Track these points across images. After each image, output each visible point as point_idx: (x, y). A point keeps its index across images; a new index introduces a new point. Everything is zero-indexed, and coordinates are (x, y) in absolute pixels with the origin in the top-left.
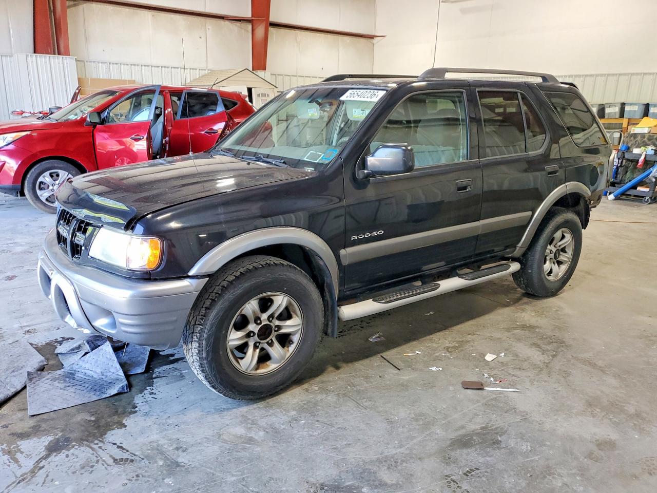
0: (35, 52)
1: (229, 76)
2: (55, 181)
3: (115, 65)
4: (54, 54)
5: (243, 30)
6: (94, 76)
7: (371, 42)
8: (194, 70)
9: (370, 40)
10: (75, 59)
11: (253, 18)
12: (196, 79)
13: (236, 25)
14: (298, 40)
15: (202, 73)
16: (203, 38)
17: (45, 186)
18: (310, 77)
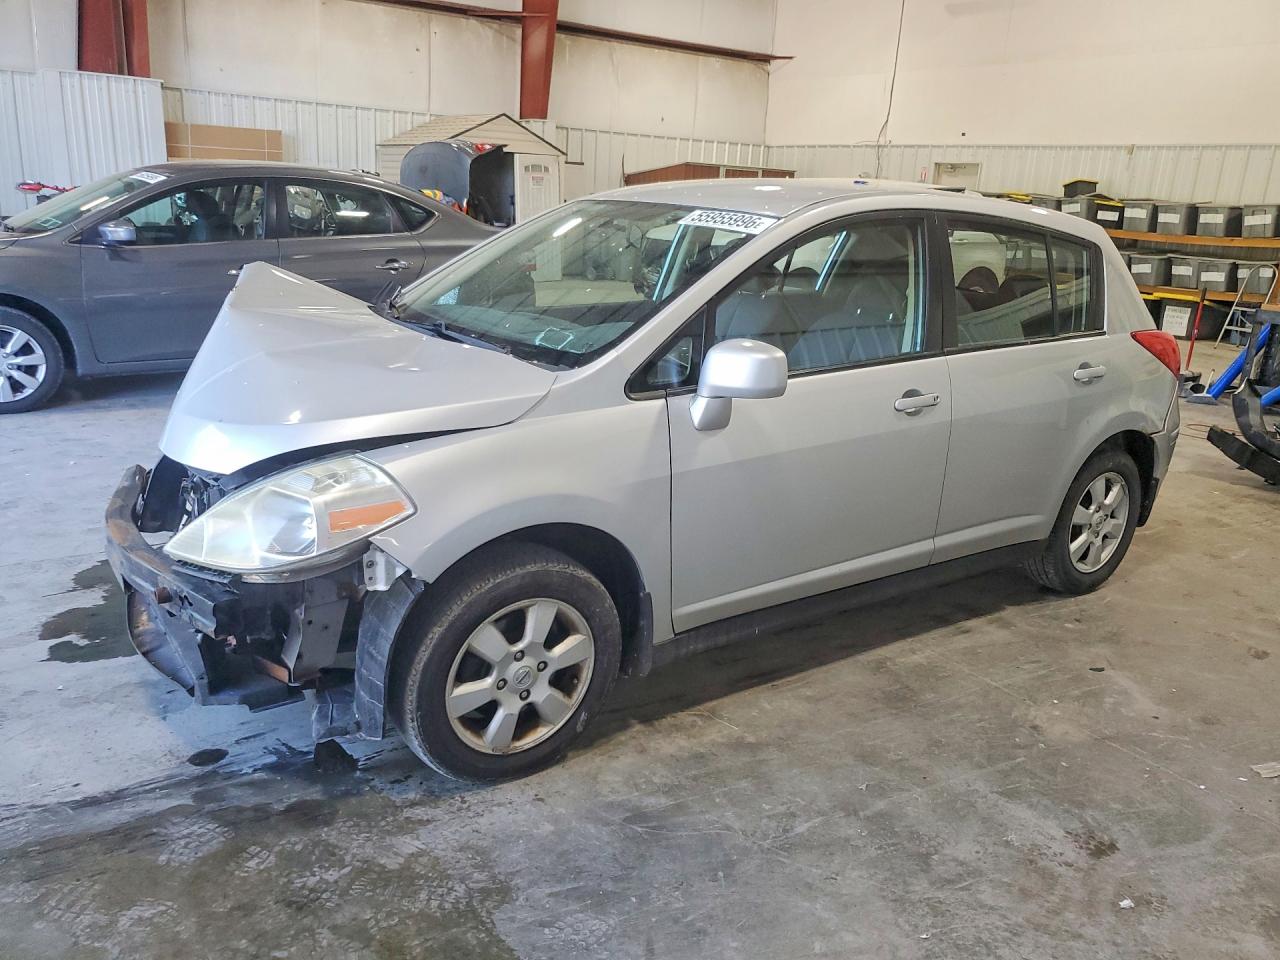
0: (81, 66)
1: (468, 128)
3: (243, 100)
4: (121, 72)
5: (505, 38)
6: (201, 121)
7: (764, 70)
8: (403, 115)
9: (760, 64)
10: (160, 85)
11: (524, 14)
12: (405, 133)
13: (490, 27)
14: (615, 62)
15: (419, 120)
16: (424, 52)
18: (636, 135)
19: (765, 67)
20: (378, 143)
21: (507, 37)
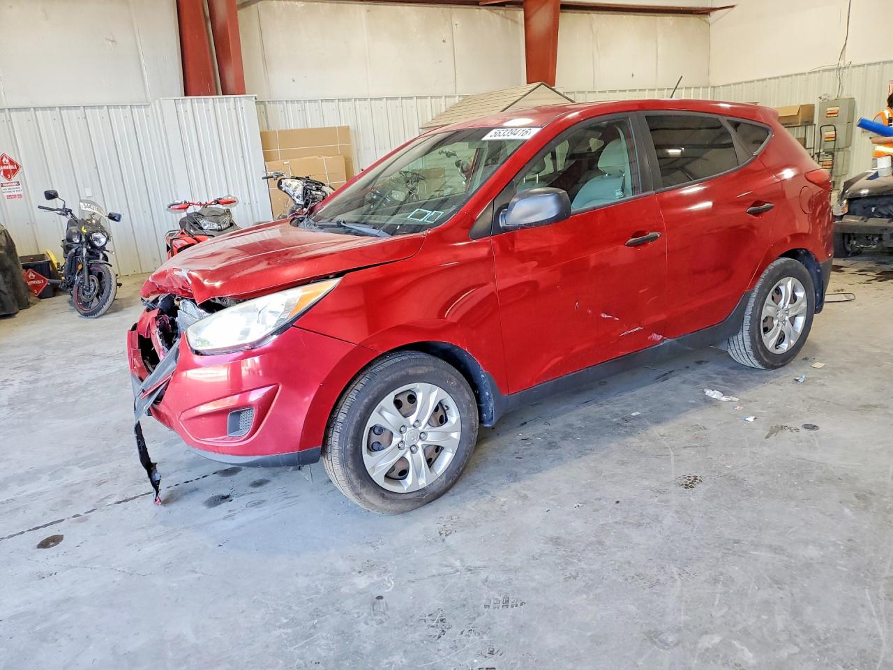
0: (186, 94)
1: (516, 99)
2: (405, 416)
3: (313, 104)
4: (218, 94)
5: (510, 22)
6: (282, 127)
7: (706, 22)
8: (438, 99)
9: (703, 17)
10: (254, 99)
13: (498, 14)
14: (594, 30)
15: (451, 102)
16: (449, 42)
17: (383, 438)
19: (706, 19)
20: (421, 126)
21: (511, 20)
